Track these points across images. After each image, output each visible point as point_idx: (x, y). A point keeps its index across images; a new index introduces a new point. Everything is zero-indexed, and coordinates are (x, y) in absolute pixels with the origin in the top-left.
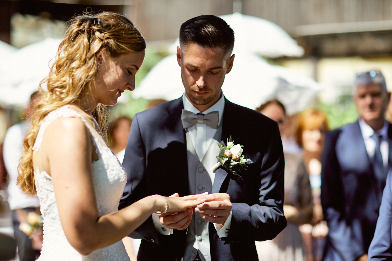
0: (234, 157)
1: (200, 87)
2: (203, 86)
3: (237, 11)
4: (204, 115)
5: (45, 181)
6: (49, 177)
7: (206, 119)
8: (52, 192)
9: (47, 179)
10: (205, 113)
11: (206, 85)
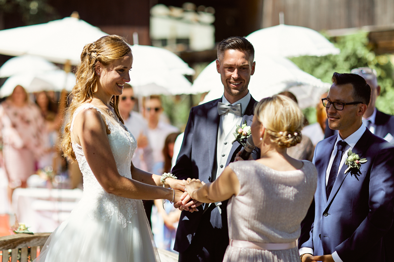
0: (243, 133)
1: (235, 79)
2: (238, 77)
3: (282, 23)
4: (232, 106)
5: (78, 149)
6: (80, 146)
7: (233, 109)
8: (83, 156)
9: (79, 148)
10: (233, 105)
11: (239, 77)
